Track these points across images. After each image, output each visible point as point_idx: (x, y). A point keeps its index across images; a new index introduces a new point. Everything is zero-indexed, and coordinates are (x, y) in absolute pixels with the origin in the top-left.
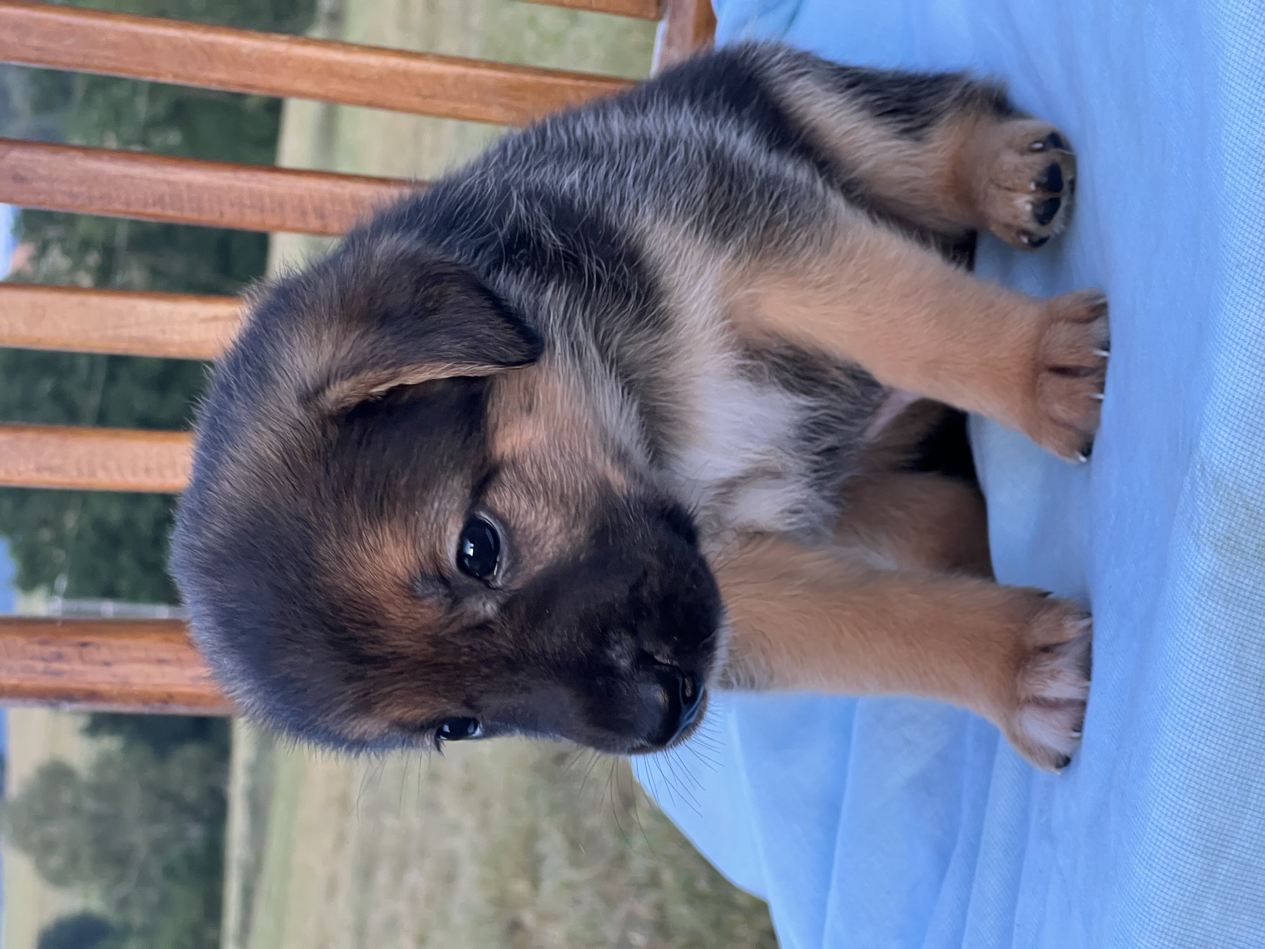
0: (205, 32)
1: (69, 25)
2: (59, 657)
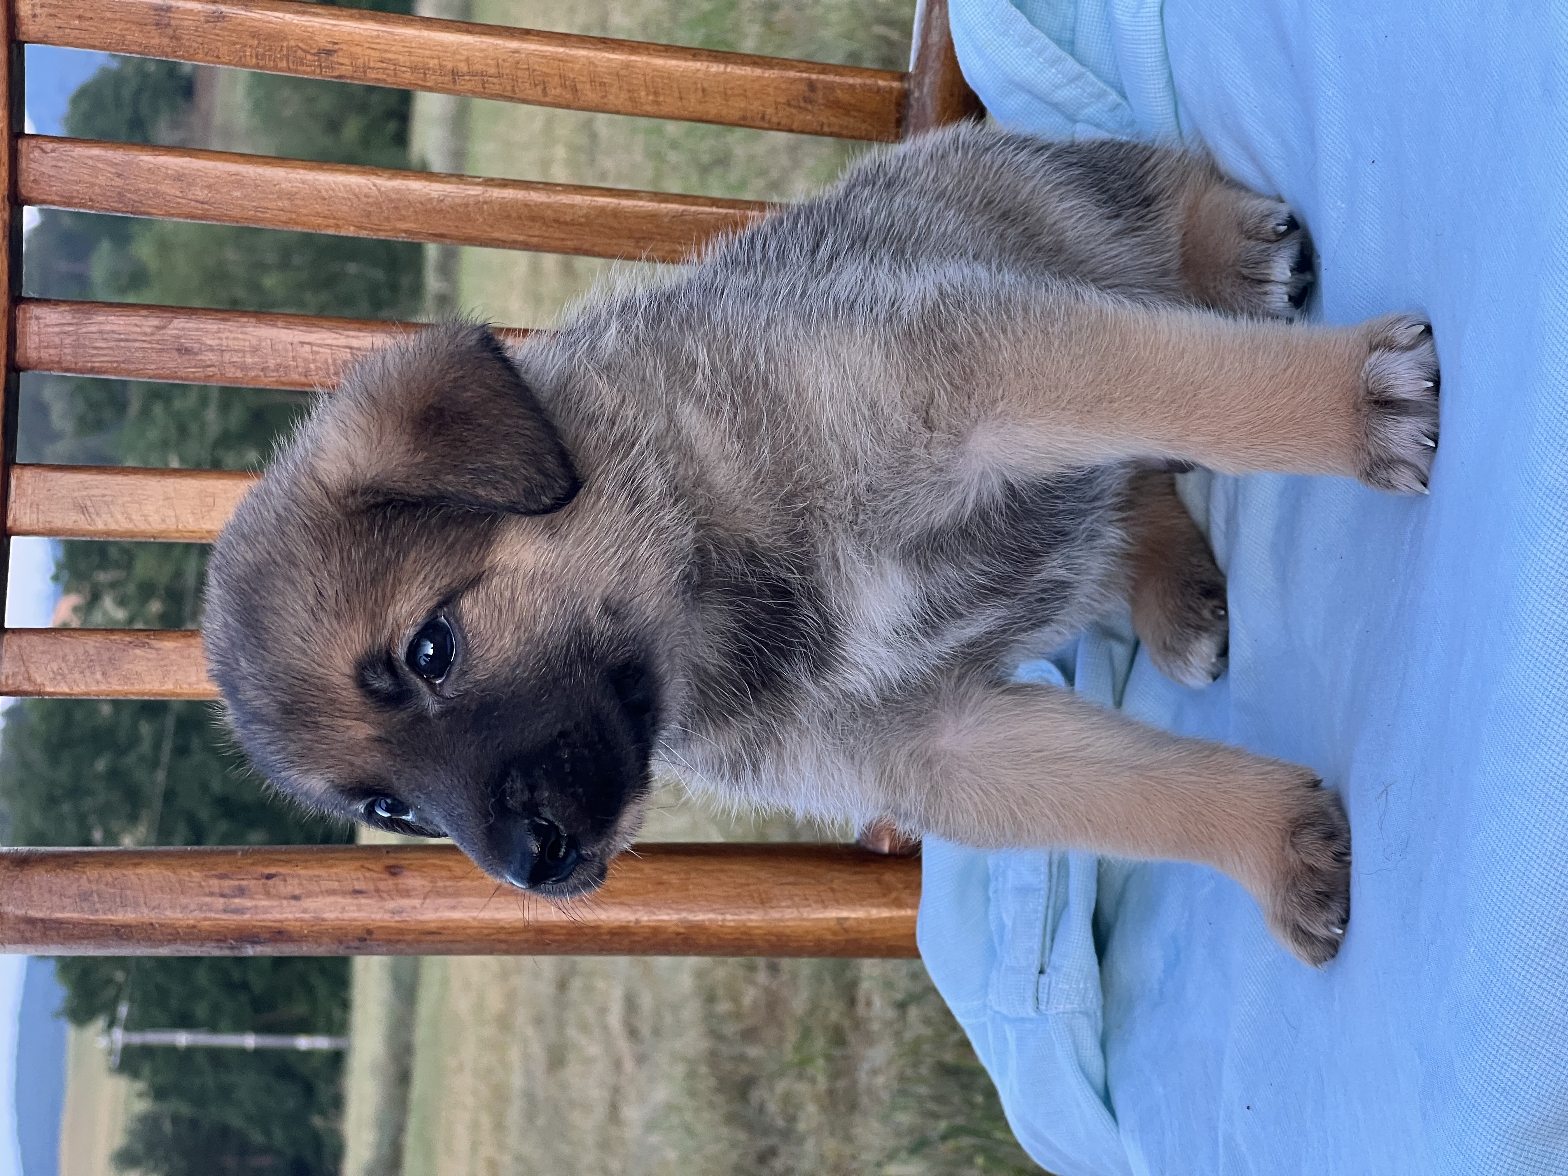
0: (390, 179)
1: (237, 175)
2: (241, 892)
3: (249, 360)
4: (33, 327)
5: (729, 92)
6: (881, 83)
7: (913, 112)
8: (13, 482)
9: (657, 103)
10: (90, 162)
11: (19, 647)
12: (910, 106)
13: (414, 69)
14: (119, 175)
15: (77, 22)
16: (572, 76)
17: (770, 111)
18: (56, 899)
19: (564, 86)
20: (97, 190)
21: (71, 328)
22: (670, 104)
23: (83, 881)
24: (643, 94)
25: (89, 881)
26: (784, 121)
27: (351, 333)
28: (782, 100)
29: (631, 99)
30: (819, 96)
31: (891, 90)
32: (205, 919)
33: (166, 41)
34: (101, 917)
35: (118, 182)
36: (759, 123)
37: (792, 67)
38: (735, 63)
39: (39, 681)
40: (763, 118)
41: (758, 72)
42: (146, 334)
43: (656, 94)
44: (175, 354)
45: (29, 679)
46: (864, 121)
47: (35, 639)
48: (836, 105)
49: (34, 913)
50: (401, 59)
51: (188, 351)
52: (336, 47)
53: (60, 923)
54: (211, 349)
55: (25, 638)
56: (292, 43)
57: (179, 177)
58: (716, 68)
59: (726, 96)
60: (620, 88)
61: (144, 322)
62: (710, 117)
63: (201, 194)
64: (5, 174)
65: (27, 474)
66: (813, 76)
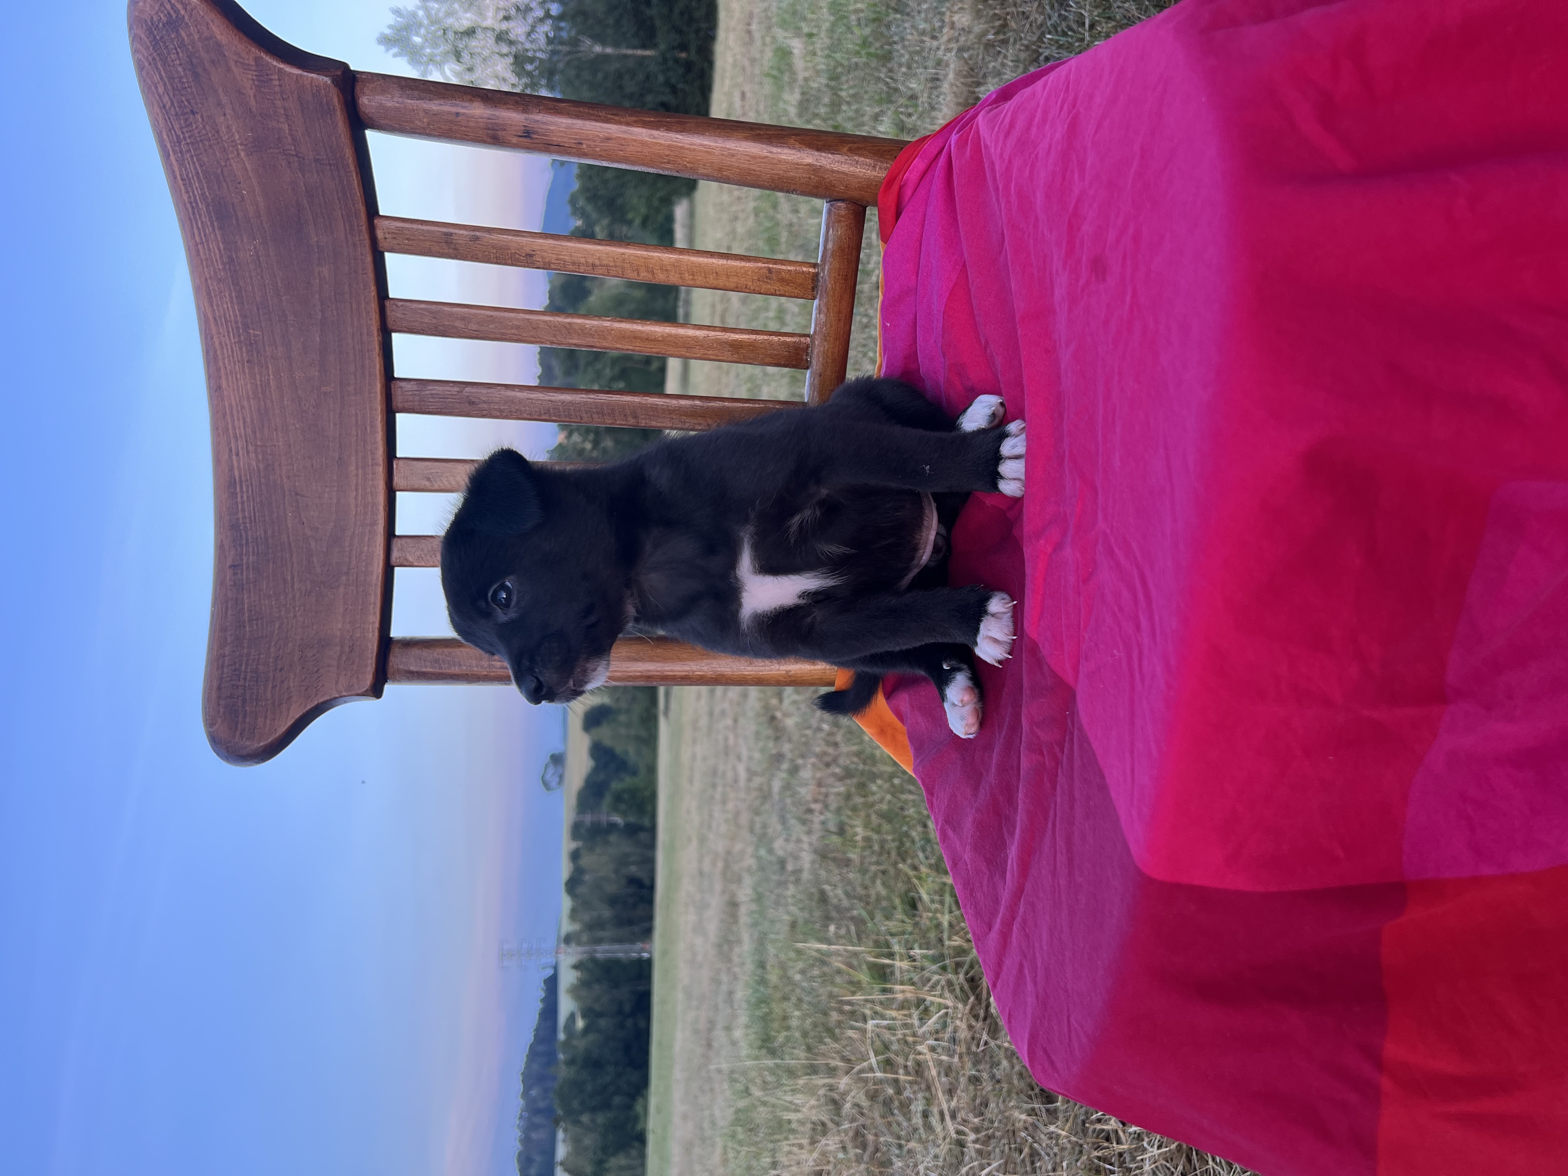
3: (502, 407)
4: (399, 392)
5: (729, 274)
6: (805, 269)
7: (820, 283)
8: (395, 466)
9: (694, 280)
10: (420, 312)
11: (401, 544)
12: (818, 280)
13: (573, 264)
14: (435, 318)
15: (405, 241)
16: (651, 266)
17: (750, 284)
18: (422, 662)
19: (647, 271)
20: (425, 325)
21: (417, 393)
22: (700, 280)
23: (435, 654)
24: (687, 275)
25: (438, 654)
26: (757, 289)
27: (551, 394)
28: (755, 278)
29: (681, 278)
30: (774, 276)
31: (809, 273)
32: (492, 672)
33: (451, 251)
34: (443, 671)
35: (434, 321)
36: (744, 289)
37: (760, 261)
38: (731, 259)
39: (411, 560)
40: (746, 287)
41: (743, 264)
42: (453, 395)
43: (693, 275)
44: (467, 404)
45: (408, 560)
46: (796, 288)
47: (409, 540)
48: (782, 280)
49: (412, 668)
50: (567, 258)
51: (473, 403)
52: (534, 253)
53: (425, 672)
54: (484, 402)
55: (404, 540)
56: (513, 251)
57: (463, 319)
58: (723, 262)
59: (728, 276)
60: (676, 272)
61: (451, 389)
62: (720, 287)
63: (474, 327)
64: (378, 318)
65: (401, 462)
66: (771, 266)
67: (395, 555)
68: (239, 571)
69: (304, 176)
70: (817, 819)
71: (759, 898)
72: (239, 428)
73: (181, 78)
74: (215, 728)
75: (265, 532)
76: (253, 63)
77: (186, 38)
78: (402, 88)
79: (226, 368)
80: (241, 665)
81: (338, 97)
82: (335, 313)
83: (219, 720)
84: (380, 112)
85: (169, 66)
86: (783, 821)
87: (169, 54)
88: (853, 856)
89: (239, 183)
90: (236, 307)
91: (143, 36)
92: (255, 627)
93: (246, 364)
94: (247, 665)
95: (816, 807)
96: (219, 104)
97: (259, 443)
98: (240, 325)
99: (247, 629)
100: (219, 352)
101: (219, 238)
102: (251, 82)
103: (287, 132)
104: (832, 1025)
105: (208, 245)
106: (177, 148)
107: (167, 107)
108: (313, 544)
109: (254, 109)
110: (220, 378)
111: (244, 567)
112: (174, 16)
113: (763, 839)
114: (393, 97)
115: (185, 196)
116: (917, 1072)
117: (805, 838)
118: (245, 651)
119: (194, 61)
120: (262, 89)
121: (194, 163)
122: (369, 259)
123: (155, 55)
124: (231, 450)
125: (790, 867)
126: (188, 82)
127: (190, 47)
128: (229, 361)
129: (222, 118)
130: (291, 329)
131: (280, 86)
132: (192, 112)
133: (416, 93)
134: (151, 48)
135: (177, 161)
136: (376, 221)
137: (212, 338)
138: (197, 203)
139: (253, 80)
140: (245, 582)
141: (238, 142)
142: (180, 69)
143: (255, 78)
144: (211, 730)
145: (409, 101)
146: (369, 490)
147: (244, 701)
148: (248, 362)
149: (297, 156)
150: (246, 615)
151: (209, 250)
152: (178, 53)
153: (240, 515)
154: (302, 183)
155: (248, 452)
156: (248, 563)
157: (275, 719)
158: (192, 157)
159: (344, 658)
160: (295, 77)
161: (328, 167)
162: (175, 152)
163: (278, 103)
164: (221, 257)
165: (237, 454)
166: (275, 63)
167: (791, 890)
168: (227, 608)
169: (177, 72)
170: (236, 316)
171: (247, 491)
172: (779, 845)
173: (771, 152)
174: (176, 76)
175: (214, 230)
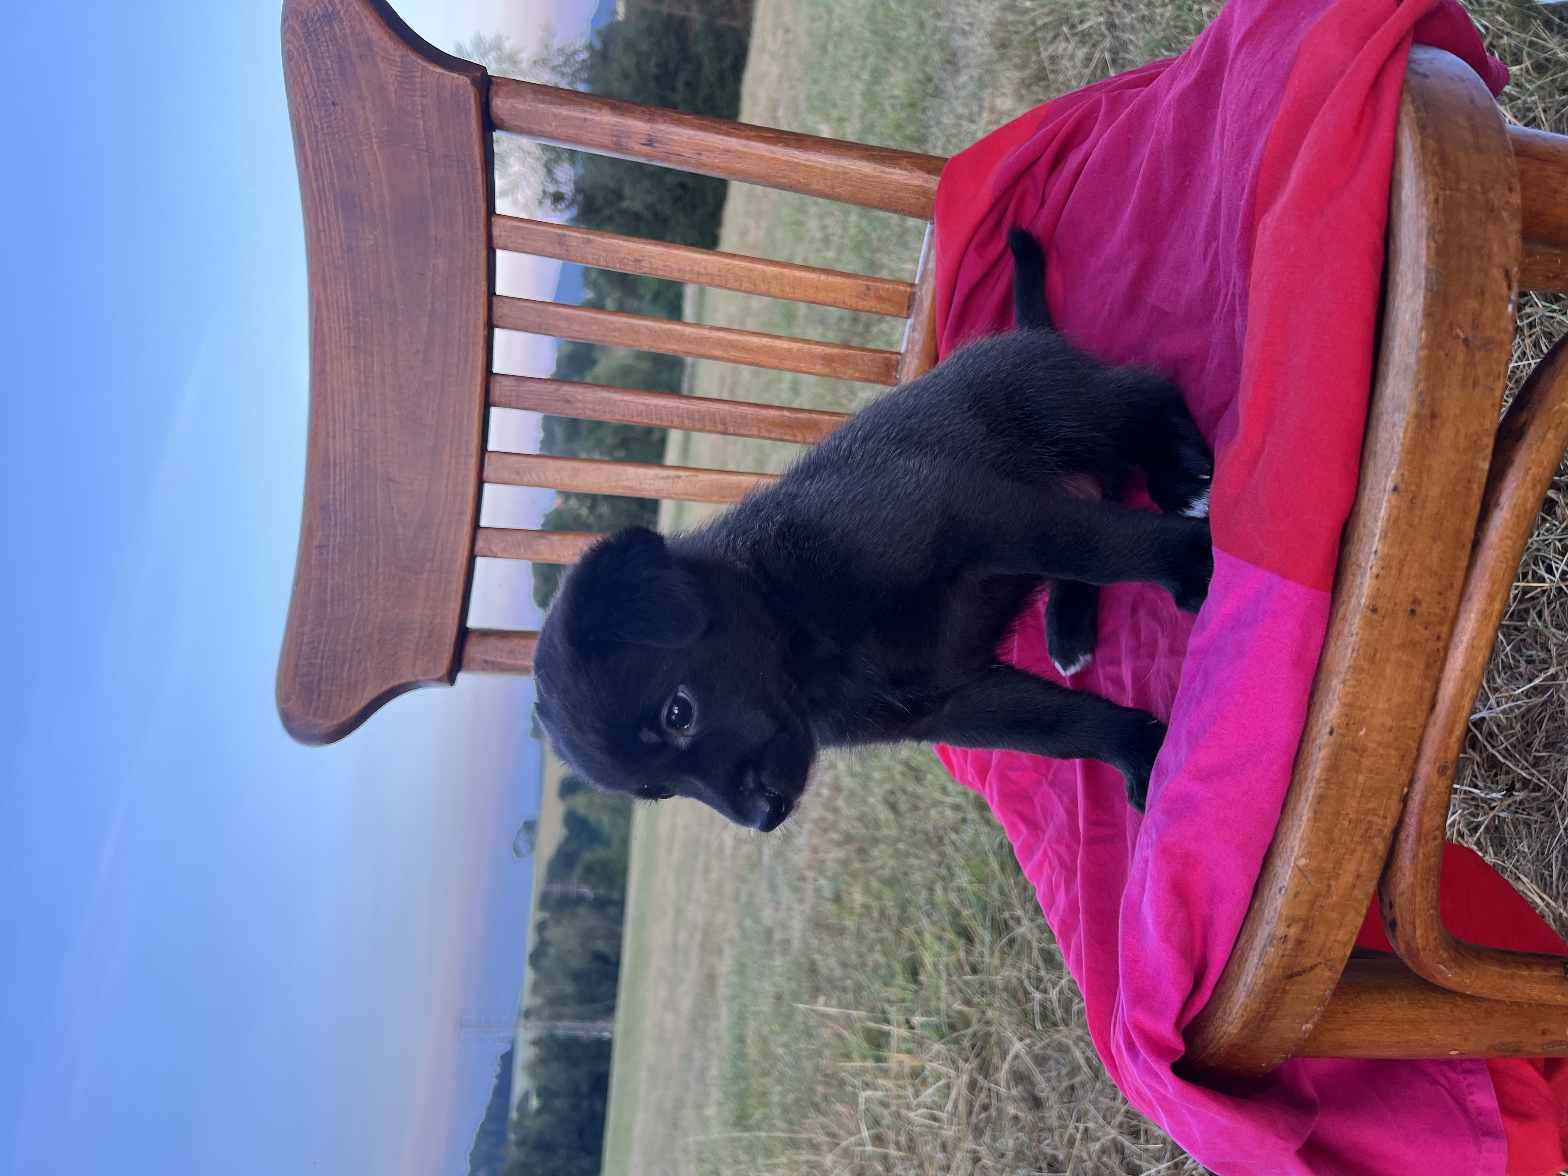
1: (595, 318)
3: (597, 407)
4: (497, 387)
5: (829, 289)
6: (902, 288)
7: (916, 303)
8: (486, 459)
9: (793, 293)
10: (524, 309)
11: (486, 535)
12: (914, 299)
13: (679, 270)
14: (539, 316)
15: (520, 240)
16: (753, 278)
17: (847, 300)
18: (499, 653)
19: (750, 282)
20: (527, 323)
21: (515, 388)
22: (800, 294)
23: (512, 644)
24: (787, 288)
25: (514, 645)
26: (854, 305)
28: (854, 294)
29: (782, 291)
30: (872, 294)
31: (906, 292)
33: (563, 252)
34: (518, 662)
35: (539, 319)
36: (841, 305)
37: (860, 279)
38: (832, 275)
39: (494, 551)
40: (844, 303)
41: (843, 280)
42: (550, 392)
43: (793, 289)
45: (491, 551)
46: (892, 307)
49: (488, 658)
50: (674, 266)
52: (643, 259)
53: (500, 663)
54: (580, 401)
55: (489, 532)
56: (623, 256)
57: (567, 318)
58: (823, 277)
59: (827, 292)
60: (777, 285)
62: (818, 301)
63: (577, 327)
64: (486, 312)
65: (493, 456)
66: (870, 283)
67: (480, 545)
68: (325, 552)
69: (431, 170)
70: (810, 887)
71: (741, 970)
72: (339, 411)
73: (327, 70)
74: (289, 704)
75: (354, 514)
76: (399, 60)
77: (338, 32)
78: (535, 93)
79: (331, 353)
80: (319, 644)
81: (475, 96)
82: (445, 305)
83: (294, 697)
84: (511, 114)
85: (318, 58)
86: (773, 888)
87: (319, 46)
88: (850, 923)
89: (369, 174)
90: (349, 294)
91: (297, 28)
92: (336, 608)
93: (352, 350)
94: (325, 643)
95: (810, 874)
96: (361, 98)
97: (357, 427)
98: (351, 311)
99: (329, 609)
100: (327, 337)
101: (342, 225)
102: (394, 77)
103: (421, 127)
104: (817, 1099)
105: (330, 233)
106: (313, 138)
107: (310, 97)
108: (400, 530)
109: (393, 105)
110: (325, 362)
111: (331, 548)
112: (330, 9)
113: (750, 908)
114: (525, 101)
115: (314, 185)
116: (909, 1147)
117: (797, 907)
118: (325, 630)
119: (343, 54)
120: (404, 85)
121: (327, 153)
122: (483, 254)
123: (306, 47)
124: (328, 433)
125: (778, 936)
126: (334, 75)
127: (340, 41)
128: (336, 346)
129: (361, 111)
130: (400, 318)
131: (421, 83)
132: (334, 104)
133: (547, 98)
134: (303, 40)
135: (311, 150)
136: (493, 219)
137: (322, 323)
138: (325, 192)
139: (396, 76)
140: (330, 562)
141: (374, 135)
142: (328, 61)
143: (398, 74)
144: (285, 706)
145: (542, 106)
146: (460, 480)
147: (320, 679)
148: (354, 348)
149: (427, 151)
150: (329, 595)
151: (331, 237)
152: (328, 46)
153: (331, 497)
154: (428, 178)
155: (345, 435)
156: (334, 546)
157: (348, 699)
158: (326, 147)
159: (422, 642)
160: (437, 75)
161: (456, 164)
162: (310, 142)
163: (418, 100)
164: (341, 245)
165: (334, 437)
166: (420, 61)
167: (778, 962)
168: (310, 587)
169: (325, 64)
170: (347, 303)
171: (340, 474)
172: (767, 916)
173: (883, 172)
174: (323, 67)
175: (337, 218)
